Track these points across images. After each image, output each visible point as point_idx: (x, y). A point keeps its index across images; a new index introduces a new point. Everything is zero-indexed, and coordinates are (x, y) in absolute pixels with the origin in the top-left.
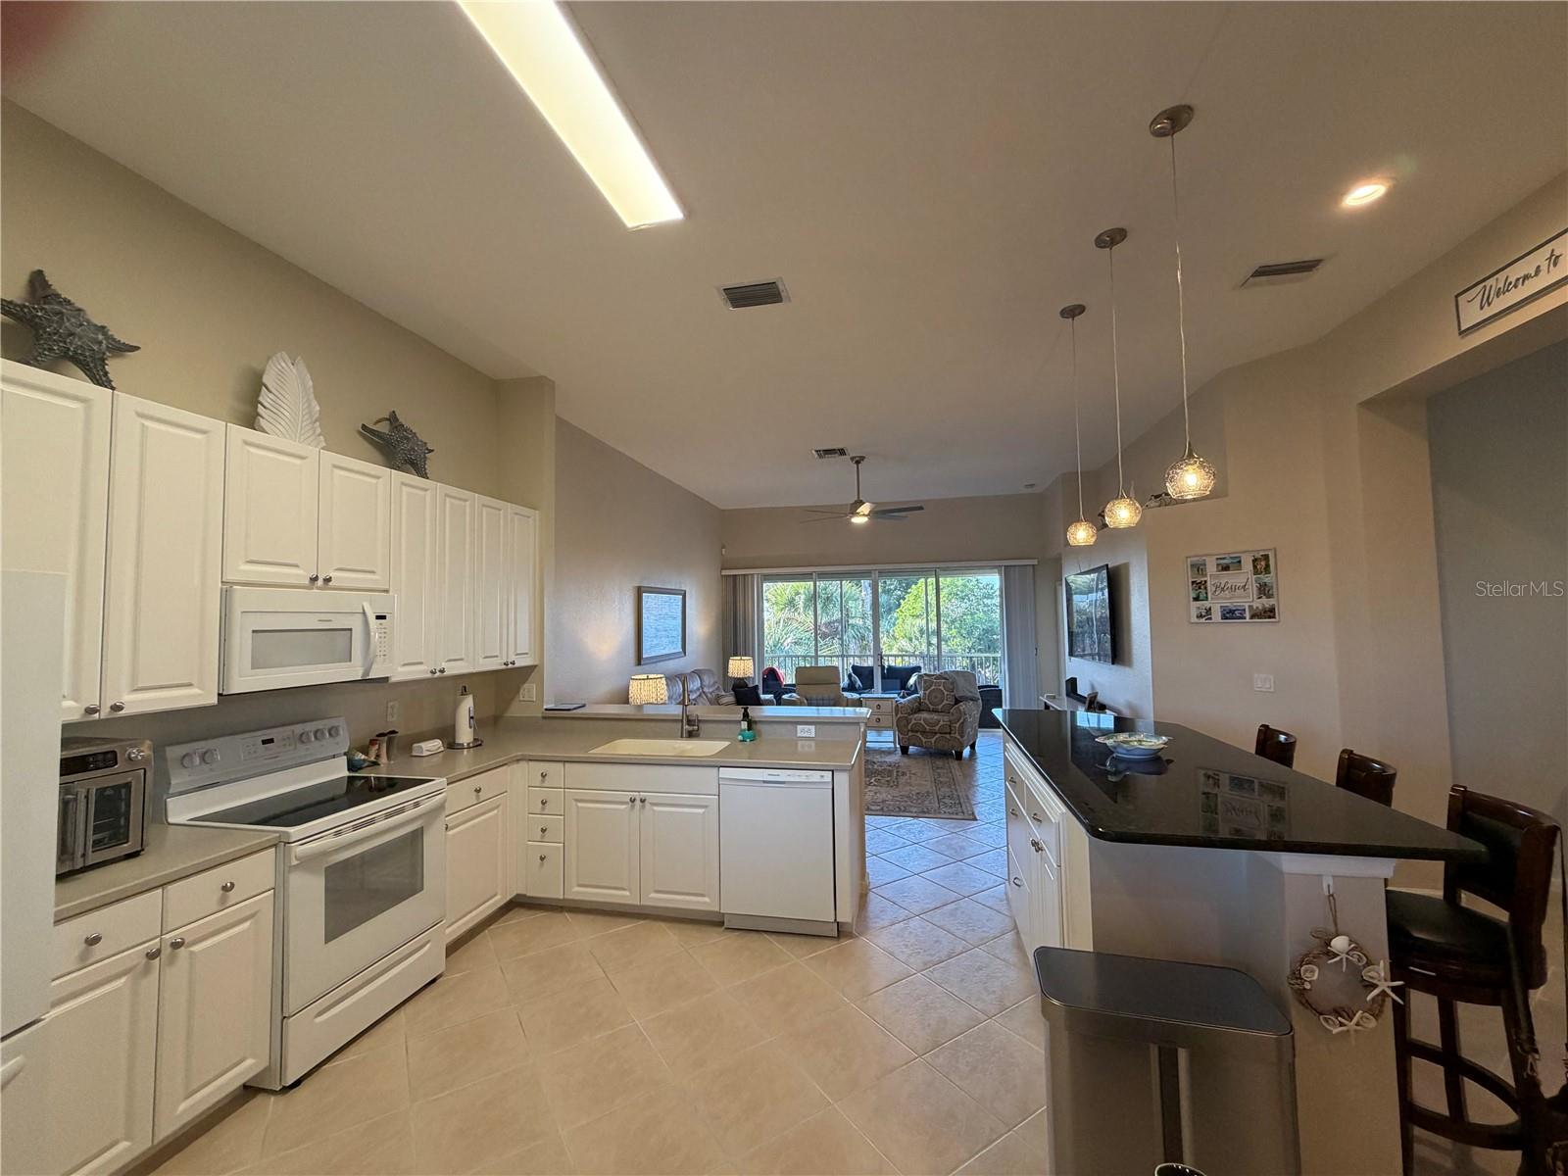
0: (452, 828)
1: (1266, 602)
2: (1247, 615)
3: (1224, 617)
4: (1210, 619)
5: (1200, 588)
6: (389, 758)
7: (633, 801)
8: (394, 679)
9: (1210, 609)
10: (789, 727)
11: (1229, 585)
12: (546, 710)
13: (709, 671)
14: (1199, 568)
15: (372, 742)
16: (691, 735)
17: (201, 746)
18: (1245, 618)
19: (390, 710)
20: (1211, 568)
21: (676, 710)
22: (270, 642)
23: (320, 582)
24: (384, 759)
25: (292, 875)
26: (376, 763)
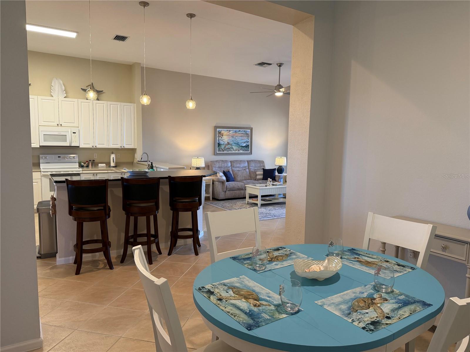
6: (92, 165)
8: (80, 147)
12: (138, 161)
15: (86, 162)
17: (45, 155)
19: (94, 156)
23: (59, 125)
24: (90, 166)
25: (42, 178)
26: (87, 166)
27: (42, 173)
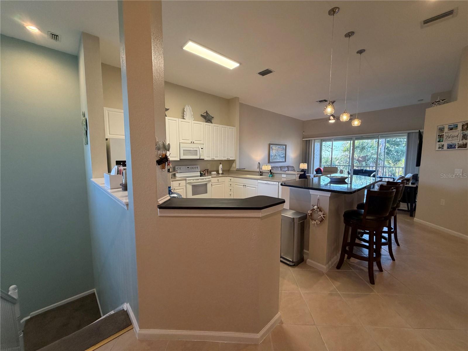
0: (213, 185)
1: (465, 141)
2: (457, 147)
3: (448, 148)
4: (443, 149)
5: (441, 137)
7: (244, 185)
8: (205, 159)
9: (443, 145)
10: (281, 175)
11: (452, 136)
12: (236, 169)
13: (293, 167)
14: (441, 130)
15: (204, 170)
16: (261, 175)
17: (180, 167)
18: (455, 148)
20: (446, 130)
21: (258, 170)
22: (186, 152)
23: (192, 143)
24: (206, 174)
25: (187, 185)
26: (205, 174)
27: (188, 181)
